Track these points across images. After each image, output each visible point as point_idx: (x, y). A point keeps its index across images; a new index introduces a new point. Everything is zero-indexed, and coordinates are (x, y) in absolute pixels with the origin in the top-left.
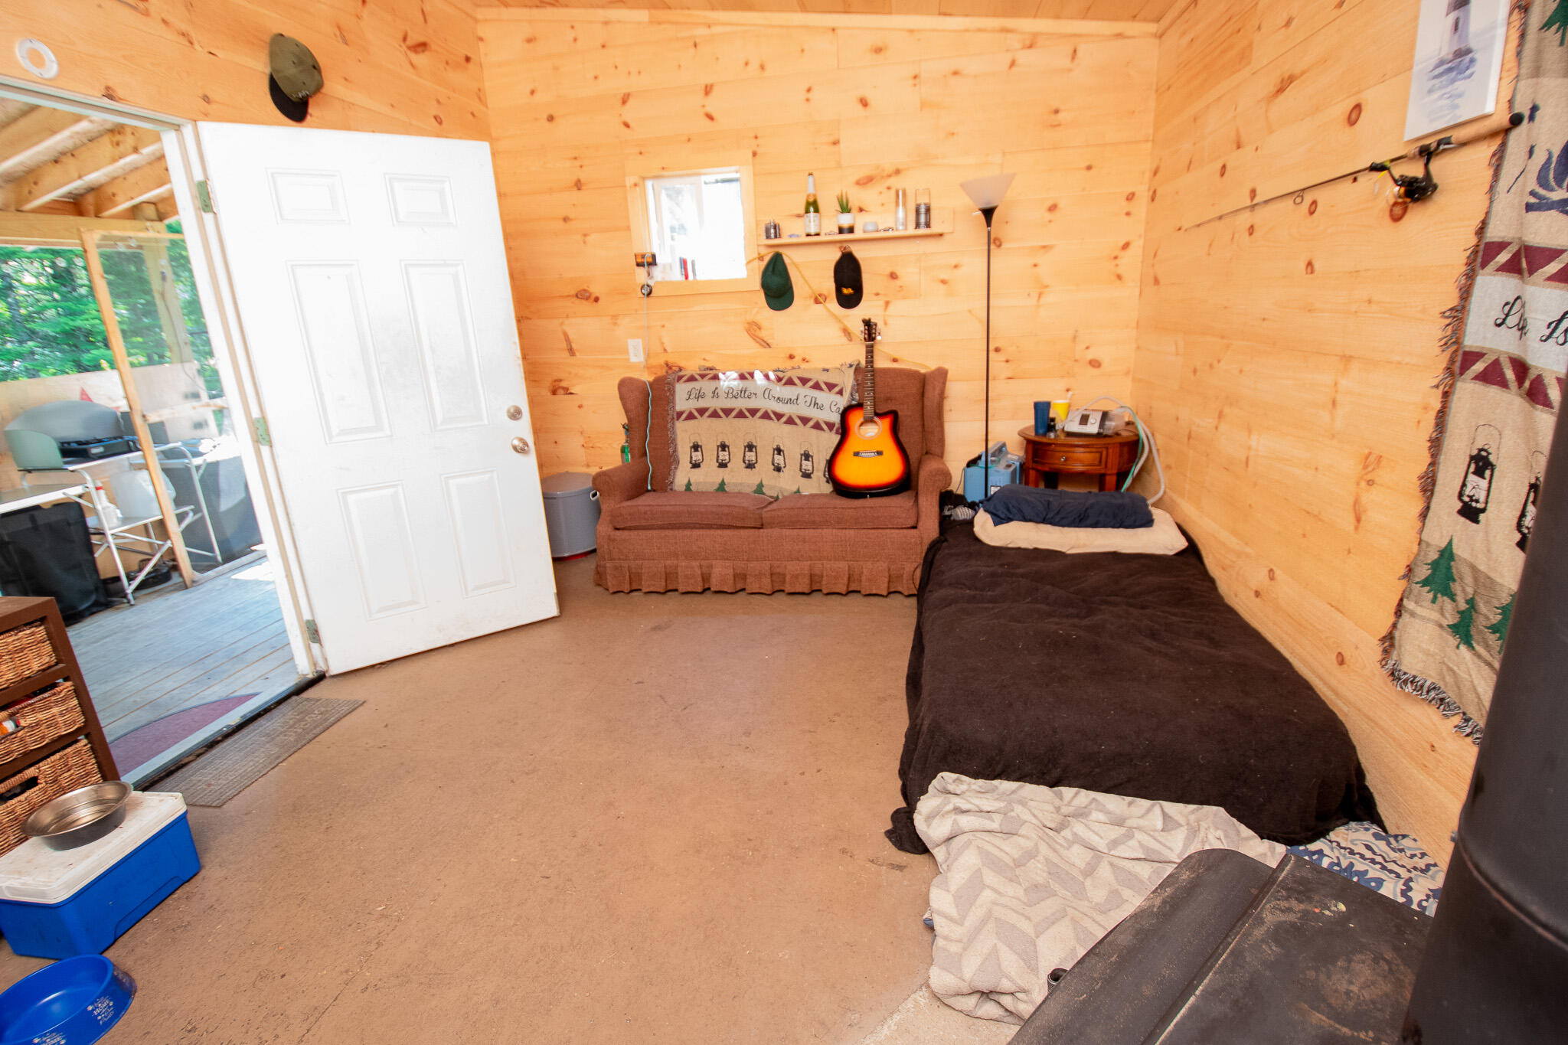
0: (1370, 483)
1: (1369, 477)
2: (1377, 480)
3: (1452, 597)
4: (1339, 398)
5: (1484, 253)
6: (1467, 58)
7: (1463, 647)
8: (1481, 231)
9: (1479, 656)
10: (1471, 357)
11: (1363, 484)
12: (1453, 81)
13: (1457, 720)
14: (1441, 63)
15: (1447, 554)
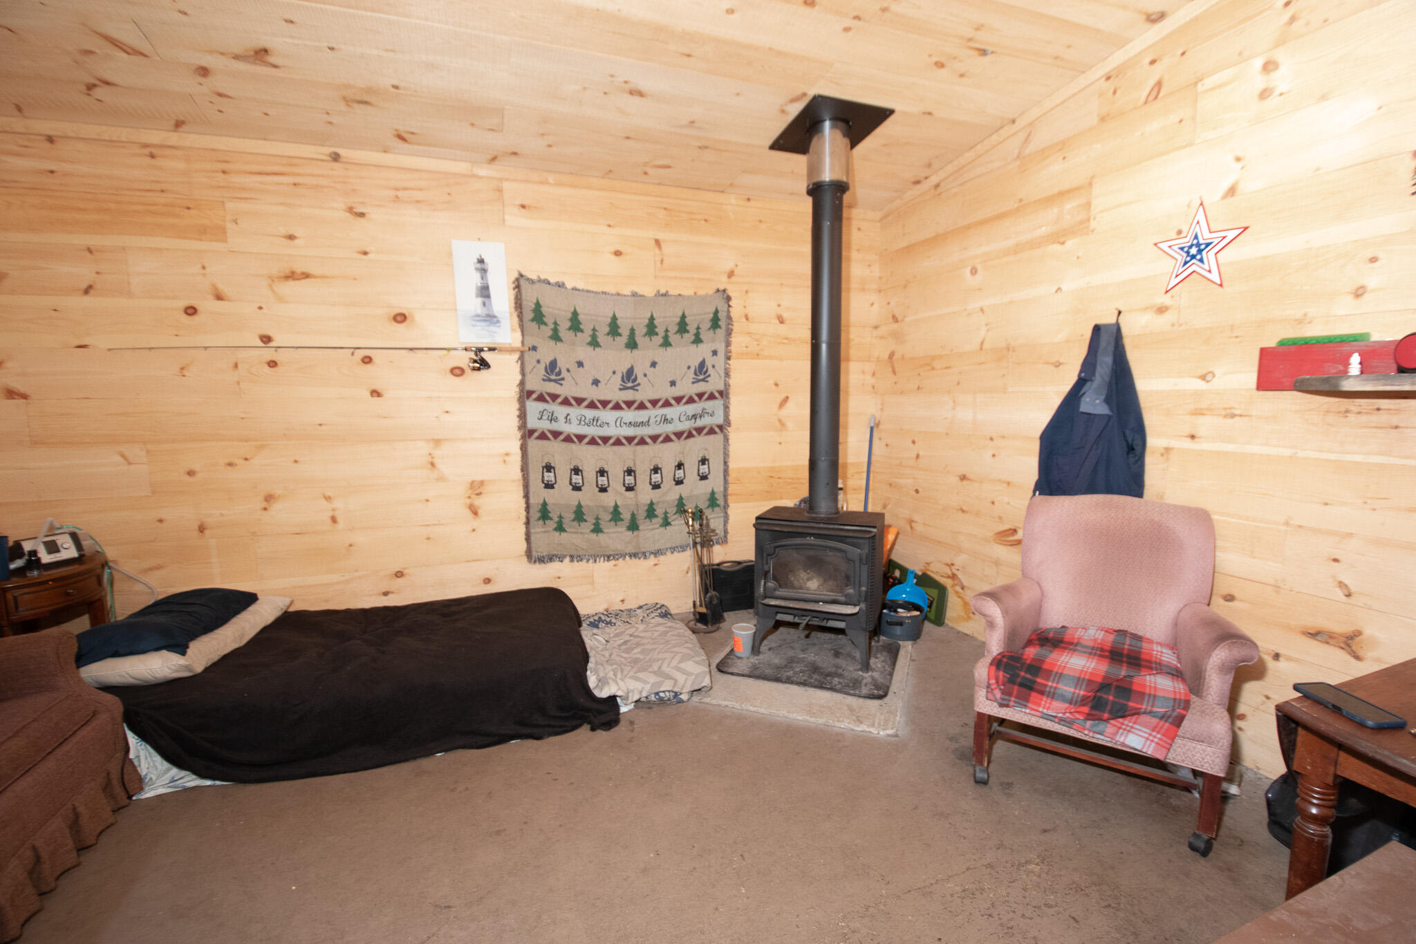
0: (479, 494)
1: (477, 492)
2: (484, 492)
3: (551, 519)
4: (435, 461)
5: (525, 394)
6: (495, 320)
7: (562, 533)
8: (522, 383)
9: (570, 532)
10: (531, 432)
11: (473, 496)
12: (489, 326)
13: (567, 560)
14: (478, 316)
15: (545, 504)
